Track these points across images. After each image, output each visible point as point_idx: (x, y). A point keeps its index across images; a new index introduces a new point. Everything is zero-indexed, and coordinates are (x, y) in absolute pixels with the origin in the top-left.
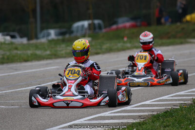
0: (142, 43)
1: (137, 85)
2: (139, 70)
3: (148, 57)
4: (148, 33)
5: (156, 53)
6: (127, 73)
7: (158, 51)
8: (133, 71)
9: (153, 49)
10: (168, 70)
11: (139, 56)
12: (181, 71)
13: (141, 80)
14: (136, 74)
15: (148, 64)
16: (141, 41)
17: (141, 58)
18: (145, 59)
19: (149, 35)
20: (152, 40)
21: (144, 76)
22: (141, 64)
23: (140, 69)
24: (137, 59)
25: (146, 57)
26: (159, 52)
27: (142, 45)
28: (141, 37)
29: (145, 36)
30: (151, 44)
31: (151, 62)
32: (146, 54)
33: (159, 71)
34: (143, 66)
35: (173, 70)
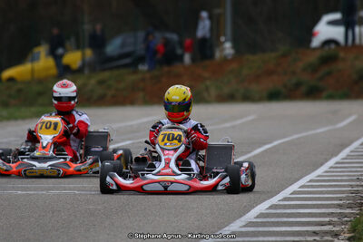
0: (56, 98)
1: (38, 174)
2: (44, 148)
3: (61, 126)
4: (69, 82)
5: (78, 118)
7: (82, 116)
8: (32, 150)
9: (74, 113)
10: (97, 149)
11: (43, 123)
12: (120, 152)
13: (45, 165)
14: (37, 154)
15: (60, 137)
16: (55, 95)
17: (48, 126)
18: (55, 128)
19: (71, 86)
20: (74, 94)
21: (51, 158)
22: (47, 138)
23: (44, 145)
24: (41, 128)
25: (56, 125)
26: (84, 118)
27: (56, 102)
28: (55, 88)
29: (65, 86)
30: (73, 102)
31: (66, 134)
32: (58, 119)
33: (82, 151)
34: (51, 141)
35: (105, 148)
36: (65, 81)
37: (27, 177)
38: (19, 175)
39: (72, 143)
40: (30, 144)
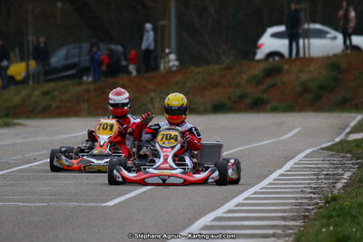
0: (112, 105)
1: (96, 170)
2: (101, 146)
3: (116, 127)
4: (122, 90)
6: (82, 151)
8: (91, 148)
9: (129, 116)
11: (101, 124)
13: (102, 162)
14: (95, 152)
16: (111, 102)
17: (105, 127)
18: (111, 129)
19: (124, 93)
20: (127, 101)
21: (107, 156)
22: (104, 138)
23: (102, 144)
24: (99, 129)
25: (112, 126)
27: (112, 108)
28: (110, 96)
29: (118, 94)
30: (126, 108)
32: (114, 122)
34: (107, 141)
36: (119, 89)
37: (86, 172)
38: (79, 170)
39: (127, 142)
40: (90, 143)
